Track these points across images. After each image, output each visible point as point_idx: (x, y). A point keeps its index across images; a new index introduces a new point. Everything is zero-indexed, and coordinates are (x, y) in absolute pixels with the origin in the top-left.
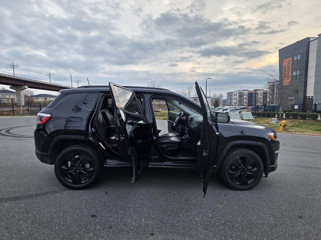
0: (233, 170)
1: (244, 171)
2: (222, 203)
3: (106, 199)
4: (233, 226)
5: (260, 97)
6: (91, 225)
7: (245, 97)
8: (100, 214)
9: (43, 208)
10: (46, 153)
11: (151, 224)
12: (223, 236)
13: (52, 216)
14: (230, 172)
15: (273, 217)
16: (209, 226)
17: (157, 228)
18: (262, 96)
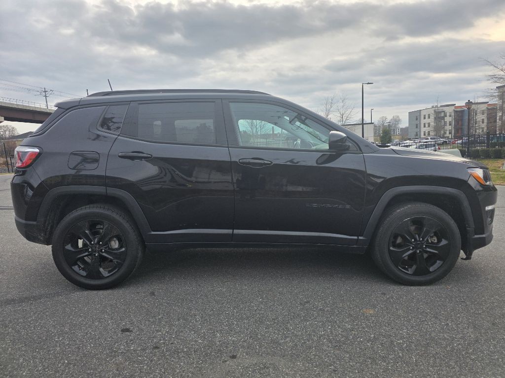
0: (399, 246)
1: (421, 247)
2: (374, 306)
3: (151, 304)
4: (392, 342)
5: (481, 118)
6: (120, 344)
7: (448, 119)
8: (138, 327)
9: (33, 320)
10: (35, 223)
11: (233, 341)
12: (370, 358)
13: (48, 331)
14: (391, 248)
15: (475, 327)
16: (344, 344)
17: (243, 347)
18: (484, 117)
